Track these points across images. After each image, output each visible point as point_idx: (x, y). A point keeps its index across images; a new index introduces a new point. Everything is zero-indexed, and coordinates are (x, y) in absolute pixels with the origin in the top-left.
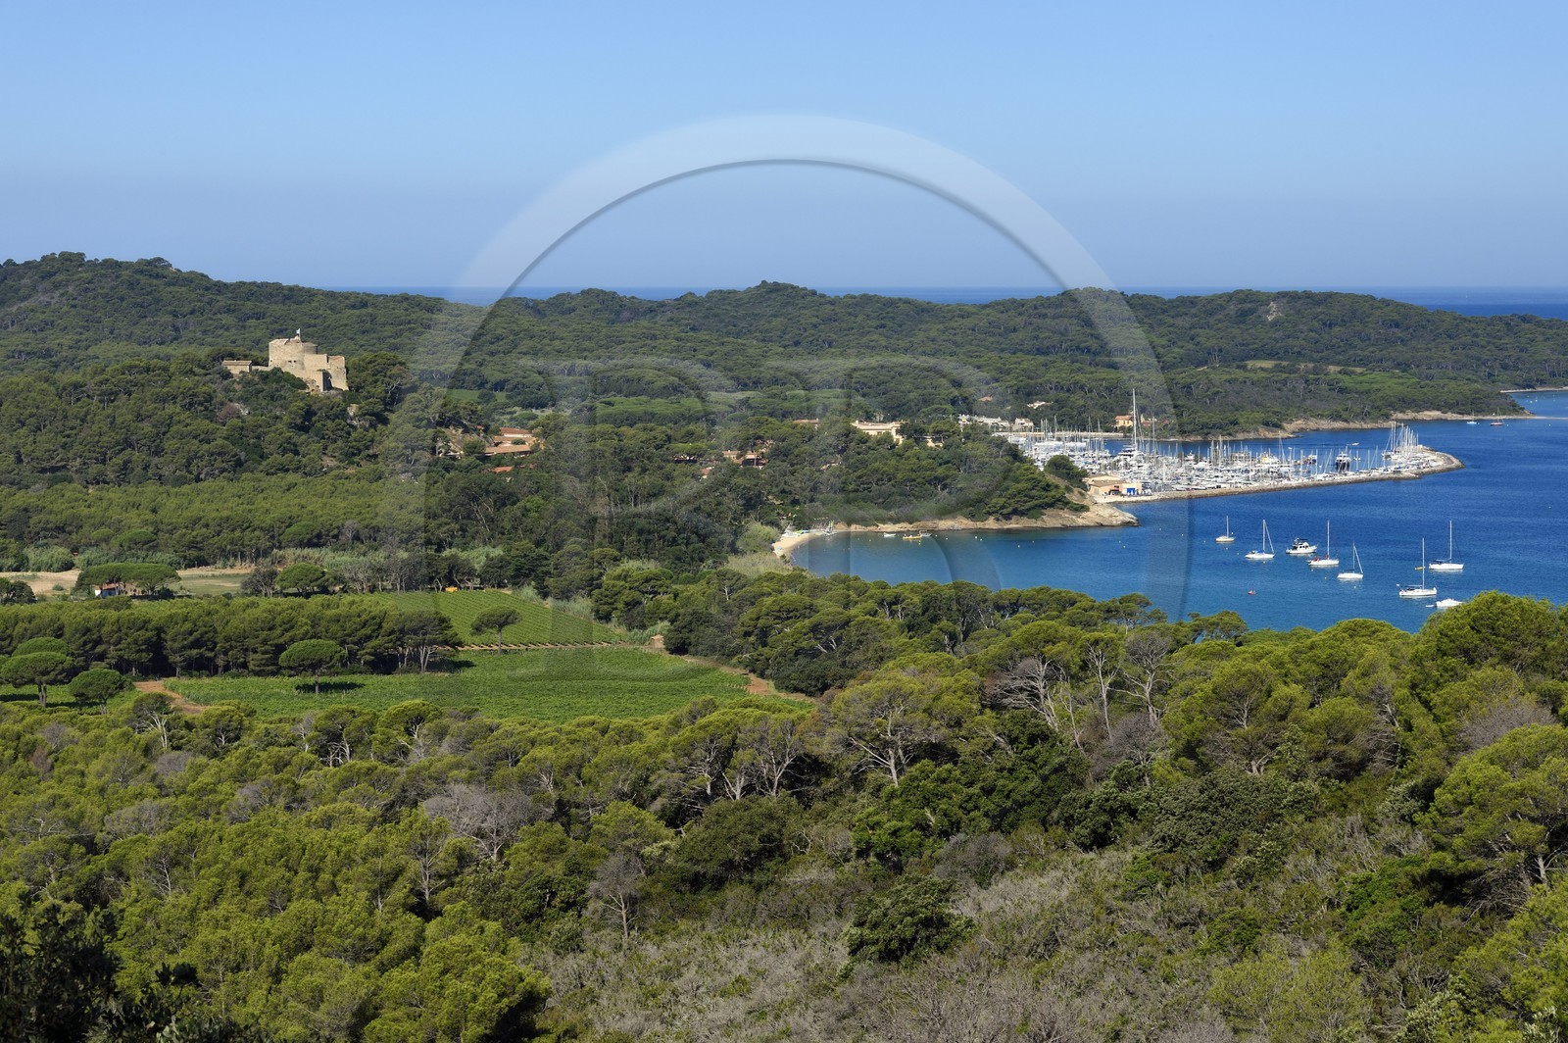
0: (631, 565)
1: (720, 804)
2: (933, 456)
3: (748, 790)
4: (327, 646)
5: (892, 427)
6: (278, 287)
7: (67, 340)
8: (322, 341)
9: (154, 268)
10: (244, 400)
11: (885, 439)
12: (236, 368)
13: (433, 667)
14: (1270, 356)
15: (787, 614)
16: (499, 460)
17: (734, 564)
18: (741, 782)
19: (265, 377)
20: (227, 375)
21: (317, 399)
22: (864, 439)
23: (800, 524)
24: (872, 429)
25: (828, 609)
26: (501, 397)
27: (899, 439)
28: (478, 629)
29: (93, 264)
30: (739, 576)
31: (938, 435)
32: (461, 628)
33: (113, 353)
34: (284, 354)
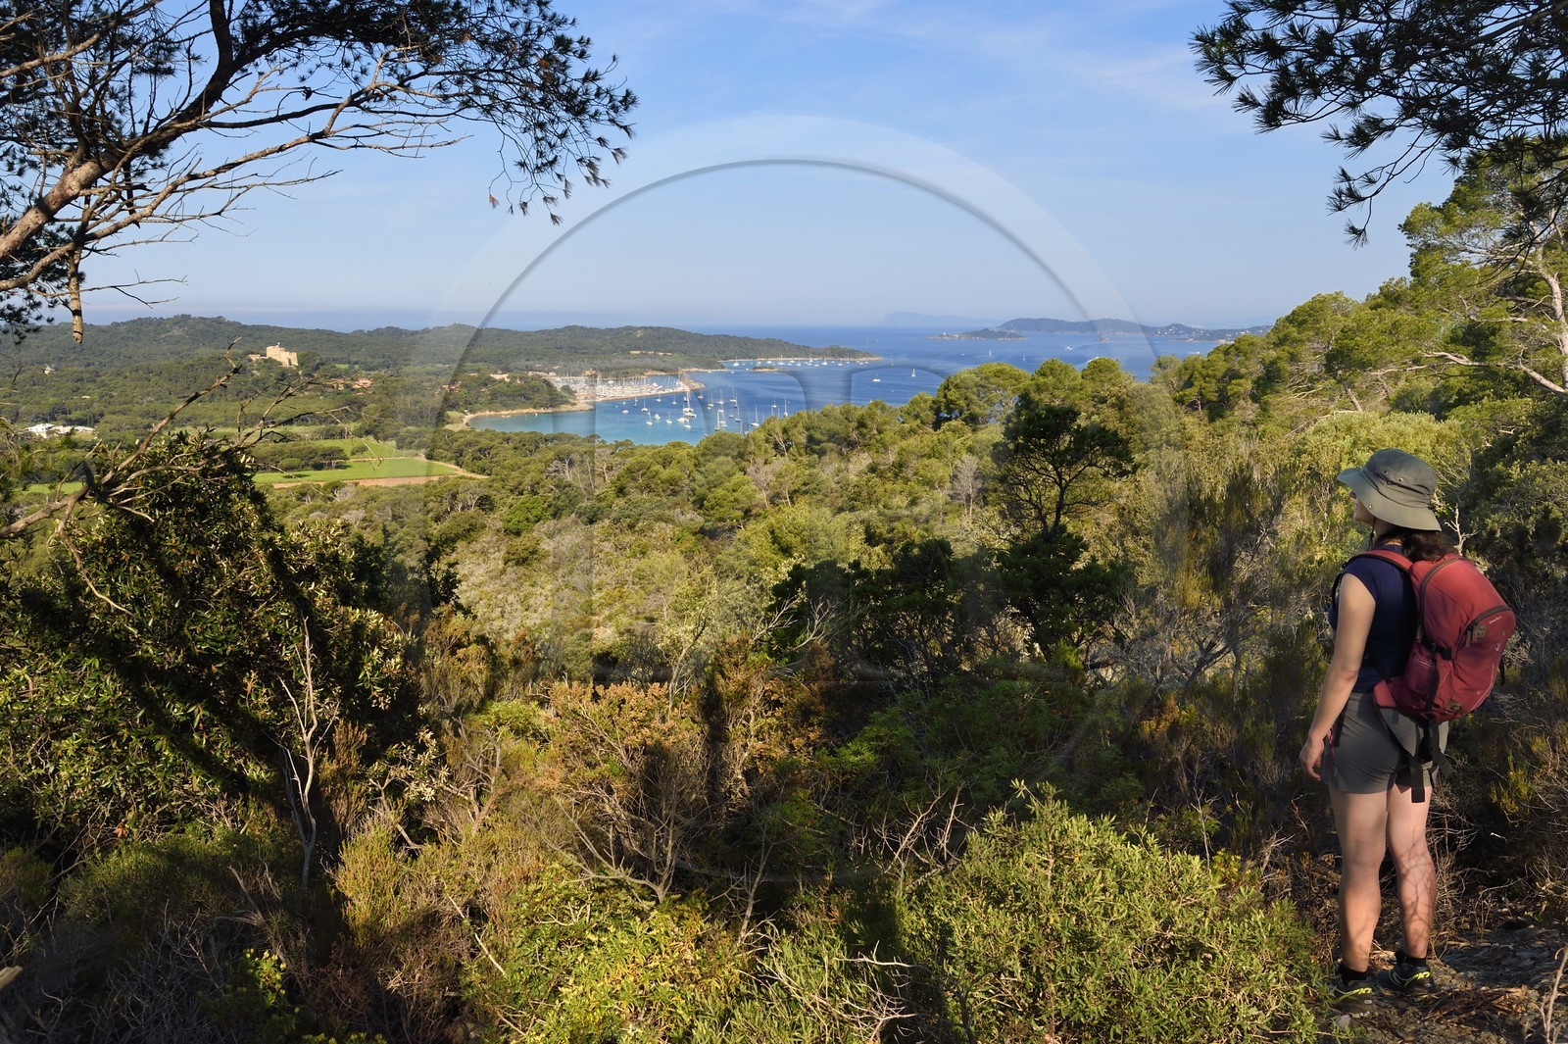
0: (410, 428)
1: (453, 514)
2: (520, 386)
3: (463, 509)
4: (296, 461)
5: (505, 376)
6: (268, 327)
7: (186, 347)
8: (288, 346)
9: (219, 321)
10: (258, 370)
11: (503, 380)
12: (254, 357)
13: (338, 467)
14: (638, 349)
15: (469, 444)
16: (358, 391)
17: (448, 427)
18: (460, 505)
19: (266, 361)
20: (250, 360)
21: (286, 369)
22: (494, 381)
23: (471, 411)
24: (497, 377)
25: (484, 442)
26: (357, 367)
27: (508, 380)
28: (353, 454)
29: (194, 319)
30: (451, 431)
31: (521, 379)
32: (348, 453)
33: (205, 352)
34: (275, 353)
